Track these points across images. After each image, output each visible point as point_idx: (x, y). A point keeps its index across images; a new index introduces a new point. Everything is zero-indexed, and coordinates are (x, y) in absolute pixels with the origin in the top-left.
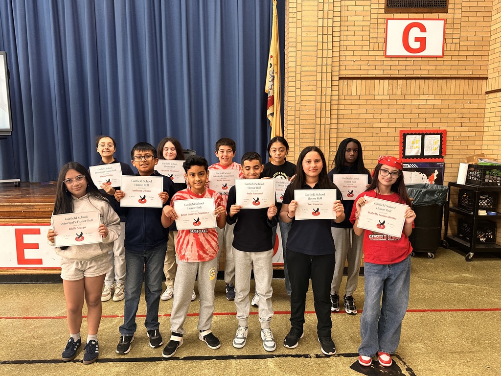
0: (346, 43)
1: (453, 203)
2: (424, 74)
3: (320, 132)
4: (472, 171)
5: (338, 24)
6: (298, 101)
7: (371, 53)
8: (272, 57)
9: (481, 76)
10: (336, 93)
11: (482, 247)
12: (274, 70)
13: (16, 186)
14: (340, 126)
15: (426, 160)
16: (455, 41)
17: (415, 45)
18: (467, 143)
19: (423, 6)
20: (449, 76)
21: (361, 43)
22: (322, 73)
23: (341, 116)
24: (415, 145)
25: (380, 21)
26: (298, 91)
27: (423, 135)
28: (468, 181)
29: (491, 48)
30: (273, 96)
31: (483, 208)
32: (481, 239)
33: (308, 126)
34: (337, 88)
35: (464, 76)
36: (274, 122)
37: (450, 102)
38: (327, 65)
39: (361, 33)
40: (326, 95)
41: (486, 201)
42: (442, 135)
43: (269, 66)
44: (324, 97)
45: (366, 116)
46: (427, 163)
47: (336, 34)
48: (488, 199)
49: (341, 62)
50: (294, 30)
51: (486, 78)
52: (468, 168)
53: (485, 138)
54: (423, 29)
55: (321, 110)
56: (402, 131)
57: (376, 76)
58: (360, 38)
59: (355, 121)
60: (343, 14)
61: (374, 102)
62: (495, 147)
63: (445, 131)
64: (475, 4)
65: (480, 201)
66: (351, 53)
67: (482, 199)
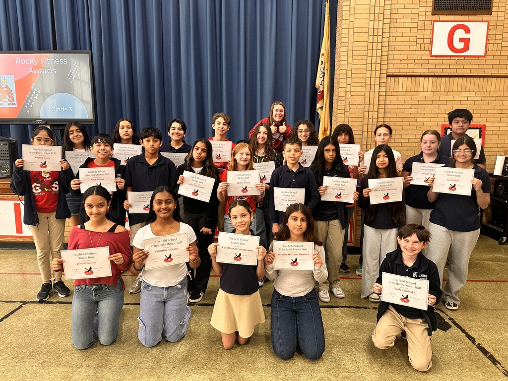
0: (395, 44)
2: (467, 72)
3: (368, 125)
5: (387, 26)
6: (348, 96)
7: (417, 52)
8: (323, 55)
10: (383, 89)
12: (324, 67)
14: (387, 119)
16: (497, 42)
17: (460, 46)
18: (505, 137)
19: (469, 9)
20: (490, 74)
21: (408, 44)
22: (371, 71)
23: (387, 111)
25: (427, 23)
26: (349, 87)
28: (504, 172)
30: (323, 91)
33: (356, 119)
34: (384, 85)
35: (504, 75)
36: (323, 115)
37: (491, 99)
38: (376, 63)
39: (409, 35)
40: (374, 91)
42: (482, 129)
43: (320, 63)
44: (372, 93)
45: (411, 111)
47: (385, 35)
49: (389, 61)
50: (347, 31)
52: (505, 161)
54: (467, 31)
55: (369, 105)
56: (444, 125)
57: (422, 74)
58: (408, 39)
59: (400, 115)
60: (392, 16)
61: (419, 98)
63: (484, 125)
66: (399, 53)
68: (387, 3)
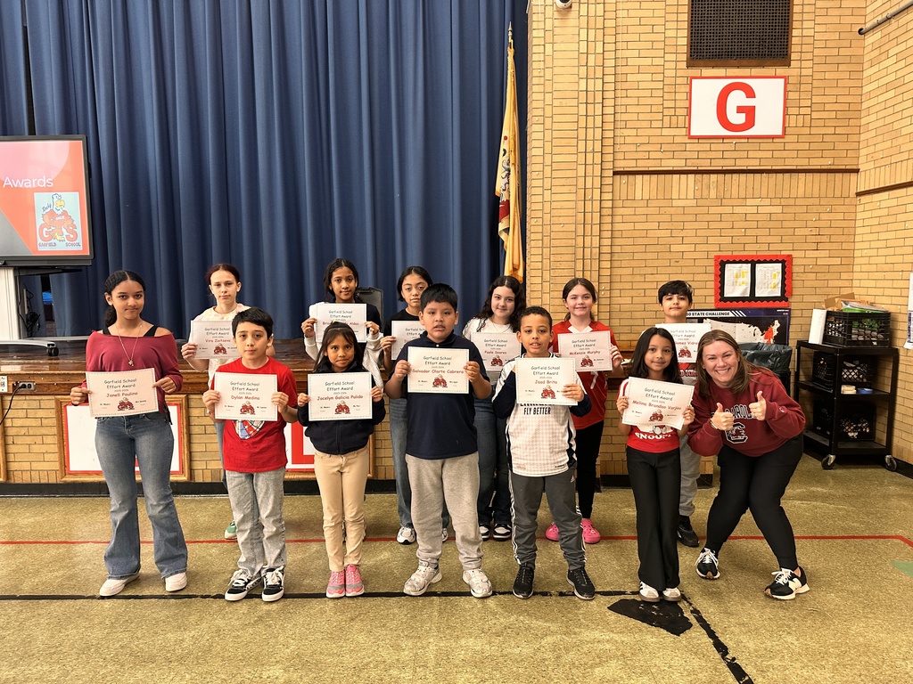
0: (625, 117)
1: (806, 376)
2: (753, 164)
3: (583, 259)
4: (832, 323)
5: (612, 87)
6: (547, 210)
7: (665, 132)
8: (506, 138)
9: (848, 167)
10: (608, 196)
11: (852, 446)
12: (509, 160)
14: (616, 249)
15: (759, 304)
16: (803, 111)
17: (739, 119)
18: (828, 276)
19: (750, 56)
20: (795, 168)
21: (648, 117)
22: (585, 164)
23: (617, 234)
24: (741, 280)
25: (679, 81)
26: (547, 193)
27: (754, 263)
28: (826, 338)
29: (863, 121)
30: (508, 201)
31: (849, 382)
32: (850, 434)
33: (563, 250)
34: (610, 188)
35: (819, 167)
36: (510, 242)
38: (593, 152)
39: (650, 101)
40: (592, 200)
41: (856, 371)
42: (786, 263)
43: (502, 152)
44: (589, 204)
45: (659, 234)
46: (760, 309)
47: (607, 102)
48: (859, 368)
49: (617, 147)
50: (541, 96)
51: (857, 171)
52: (827, 317)
53: (857, 268)
54: (750, 93)
55: (584, 224)
56: (719, 257)
57: (675, 169)
58: (648, 109)
59: (640, 241)
60: (619, 70)
61: (671, 211)
62: (872, 284)
63: (790, 256)
64: (835, 52)
65: (846, 371)
66: (633, 132)
67: (848, 368)
68: (608, 47)
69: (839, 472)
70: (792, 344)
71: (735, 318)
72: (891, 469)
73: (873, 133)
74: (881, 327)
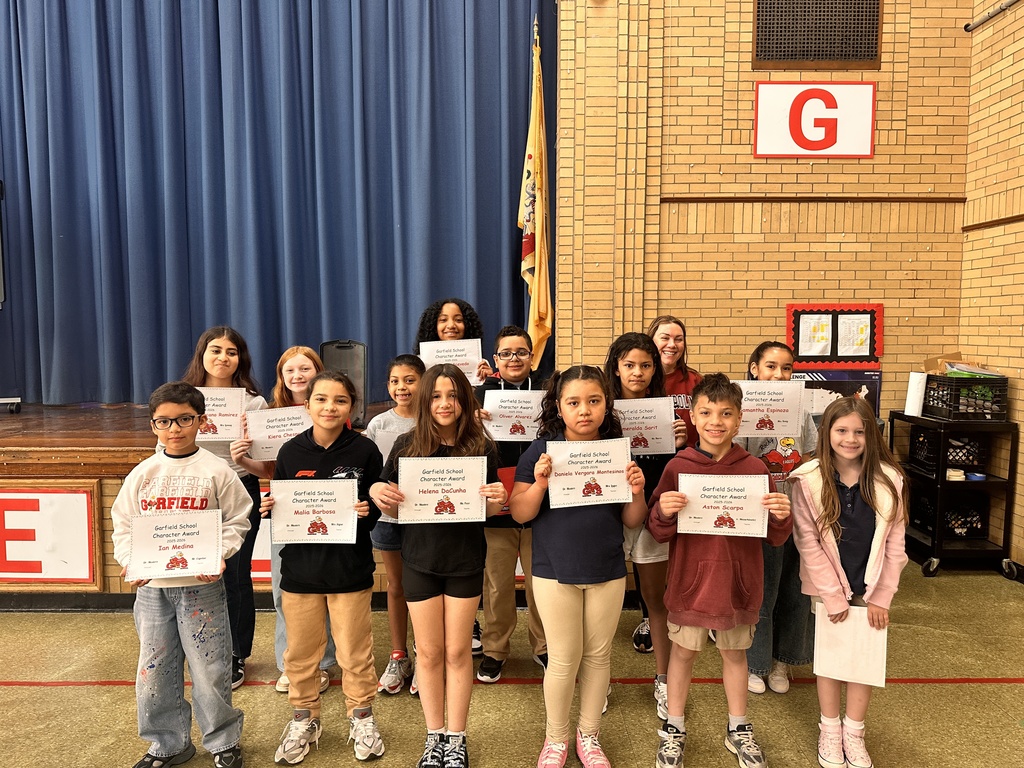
0: (675, 130)
1: (901, 454)
2: (835, 191)
3: (624, 307)
4: (934, 390)
5: (658, 93)
6: (578, 245)
7: (726, 149)
8: (530, 157)
9: (952, 196)
10: (654, 229)
11: (959, 546)
12: (534, 184)
13: (12, 412)
14: (664, 295)
15: (842, 366)
16: (896, 125)
17: (818, 134)
18: (928, 331)
19: (830, 56)
20: (886, 195)
21: (705, 130)
22: (626, 189)
23: (665, 276)
24: (819, 335)
25: (743, 86)
26: (579, 225)
27: (835, 313)
28: (926, 408)
29: (971, 139)
30: (533, 235)
31: (956, 466)
32: (958, 531)
33: (599, 296)
34: (655, 220)
35: (916, 196)
36: (536, 285)
37: (890, 247)
38: (636, 173)
39: (706, 111)
40: (634, 233)
41: (964, 451)
42: (875, 314)
43: (525, 174)
44: (630, 238)
45: (717, 276)
46: (844, 371)
47: (653, 113)
48: (968, 447)
49: (665, 168)
50: (570, 104)
51: (963, 200)
52: (927, 383)
53: (963, 321)
54: (831, 102)
55: (624, 263)
56: (792, 306)
57: (737, 195)
58: (704, 121)
59: (694, 285)
60: (668, 72)
61: (734, 248)
62: (985, 341)
63: (880, 306)
64: (936, 52)
65: (951, 450)
66: (686, 149)
67: (955, 448)
68: (653, 43)
69: (944, 580)
70: (884, 415)
71: (813, 382)
72: (1009, 576)
73: (984, 153)
74: (995, 396)
